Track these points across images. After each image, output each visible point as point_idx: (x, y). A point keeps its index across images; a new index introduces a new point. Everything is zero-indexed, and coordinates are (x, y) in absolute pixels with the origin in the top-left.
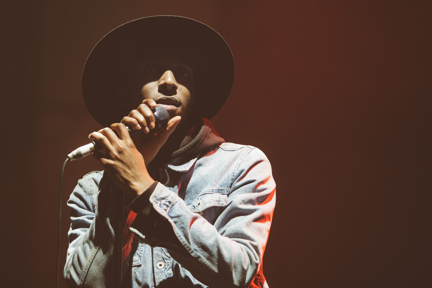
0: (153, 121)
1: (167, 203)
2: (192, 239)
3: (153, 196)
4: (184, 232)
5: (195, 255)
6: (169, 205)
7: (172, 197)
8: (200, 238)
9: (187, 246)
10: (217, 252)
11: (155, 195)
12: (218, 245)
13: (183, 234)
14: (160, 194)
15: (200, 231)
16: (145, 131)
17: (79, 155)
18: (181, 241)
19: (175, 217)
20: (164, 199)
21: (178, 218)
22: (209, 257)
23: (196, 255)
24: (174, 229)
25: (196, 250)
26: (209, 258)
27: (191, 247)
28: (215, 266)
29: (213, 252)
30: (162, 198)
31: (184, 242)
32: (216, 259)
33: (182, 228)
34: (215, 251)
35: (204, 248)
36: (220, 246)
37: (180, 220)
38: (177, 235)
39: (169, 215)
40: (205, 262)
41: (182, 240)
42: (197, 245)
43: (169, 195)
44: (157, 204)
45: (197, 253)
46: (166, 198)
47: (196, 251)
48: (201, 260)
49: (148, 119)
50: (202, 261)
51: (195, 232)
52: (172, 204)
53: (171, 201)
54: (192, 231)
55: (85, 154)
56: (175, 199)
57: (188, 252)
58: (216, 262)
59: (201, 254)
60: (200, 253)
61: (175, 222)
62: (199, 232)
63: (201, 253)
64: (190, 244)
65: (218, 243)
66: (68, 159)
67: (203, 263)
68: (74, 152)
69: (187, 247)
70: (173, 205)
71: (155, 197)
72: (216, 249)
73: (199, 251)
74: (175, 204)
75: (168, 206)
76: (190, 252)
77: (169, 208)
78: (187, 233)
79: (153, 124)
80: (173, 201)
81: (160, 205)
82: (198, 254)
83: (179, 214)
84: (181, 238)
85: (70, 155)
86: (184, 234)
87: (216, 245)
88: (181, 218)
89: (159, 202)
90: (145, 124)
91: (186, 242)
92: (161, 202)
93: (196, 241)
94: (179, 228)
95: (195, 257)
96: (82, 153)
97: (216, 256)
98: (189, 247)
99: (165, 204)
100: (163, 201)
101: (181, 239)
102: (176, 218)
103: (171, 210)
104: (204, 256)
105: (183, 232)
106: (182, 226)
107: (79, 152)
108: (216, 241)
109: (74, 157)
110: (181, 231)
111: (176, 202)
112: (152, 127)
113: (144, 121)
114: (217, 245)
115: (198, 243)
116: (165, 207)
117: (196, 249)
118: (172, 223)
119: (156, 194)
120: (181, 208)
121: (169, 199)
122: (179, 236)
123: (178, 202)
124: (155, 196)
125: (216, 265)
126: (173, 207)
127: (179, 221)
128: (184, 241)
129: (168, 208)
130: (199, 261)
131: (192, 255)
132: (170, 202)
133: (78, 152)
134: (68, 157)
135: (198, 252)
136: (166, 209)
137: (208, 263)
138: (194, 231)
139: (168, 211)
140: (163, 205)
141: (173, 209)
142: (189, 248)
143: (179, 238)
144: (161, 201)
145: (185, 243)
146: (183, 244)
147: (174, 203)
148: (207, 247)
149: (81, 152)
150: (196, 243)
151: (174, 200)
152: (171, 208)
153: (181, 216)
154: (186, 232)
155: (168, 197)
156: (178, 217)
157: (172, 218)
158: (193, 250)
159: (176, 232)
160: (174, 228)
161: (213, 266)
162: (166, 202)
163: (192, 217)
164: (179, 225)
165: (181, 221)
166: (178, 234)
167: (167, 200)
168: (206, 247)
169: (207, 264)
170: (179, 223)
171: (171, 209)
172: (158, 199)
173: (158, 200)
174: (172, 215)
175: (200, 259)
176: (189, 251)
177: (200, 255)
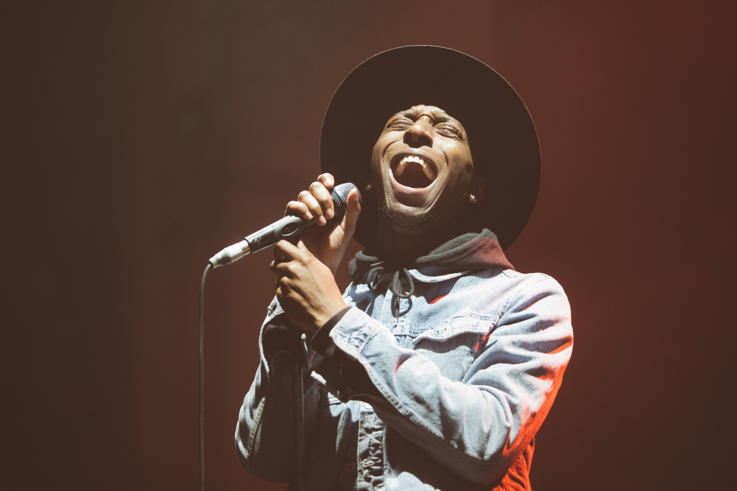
0: (330, 207)
1: (361, 337)
2: (401, 388)
3: (338, 327)
4: (387, 378)
5: (405, 412)
6: (364, 340)
7: (369, 328)
8: (413, 386)
9: (392, 398)
10: (438, 406)
11: (340, 325)
12: (440, 395)
13: (385, 381)
14: (351, 324)
15: (413, 376)
16: (320, 222)
17: (226, 259)
18: (381, 391)
19: (372, 356)
20: (356, 330)
21: (377, 357)
22: (426, 413)
23: (407, 412)
24: (370, 374)
25: (406, 404)
26: (426, 415)
27: (398, 399)
28: (436, 427)
29: (433, 405)
30: (352, 329)
31: (386, 393)
32: (438, 416)
33: (383, 371)
34: (435, 406)
35: (419, 400)
36: (442, 396)
37: (380, 360)
38: (375, 383)
39: (364, 353)
40: (420, 422)
41: (383, 390)
42: (409, 396)
43: (365, 324)
44: (345, 338)
45: (408, 408)
46: (361, 329)
47: (406, 406)
48: (415, 419)
49: (323, 205)
50: (416, 421)
51: (404, 378)
52: (368, 337)
53: (367, 334)
54: (400, 377)
55: (235, 257)
56: (374, 329)
57: (394, 408)
58: (438, 420)
59: (414, 410)
60: (412, 408)
61: (373, 364)
62: (410, 376)
63: (415, 407)
64: (396, 395)
65: (439, 392)
66: (209, 265)
67: (418, 424)
68: (219, 255)
69: (393, 400)
70: (370, 339)
71: (340, 329)
72: (437, 401)
73: (412, 406)
74: (374, 337)
75: (362, 341)
76: (397, 407)
77: (364, 344)
78: (392, 379)
79: (331, 212)
80: (371, 333)
81: (349, 339)
82: (410, 410)
83: (377, 352)
84: (381, 386)
85: (213, 260)
86: (387, 381)
87: (436, 395)
88: (382, 357)
89: (349, 336)
90: (320, 211)
91: (390, 393)
92: (351, 335)
93: (406, 391)
94: (378, 372)
95: (405, 414)
96: (230, 256)
97: (437, 411)
98: (395, 399)
99: (357, 338)
100: (355, 334)
101: (382, 388)
102: (374, 358)
103: (367, 347)
104: (419, 412)
105: (385, 377)
106: (382, 369)
107: (226, 255)
108: (437, 390)
109: (219, 261)
110: (381, 376)
111: (376, 335)
112: (329, 216)
113: (317, 207)
114: (438, 395)
115: (409, 393)
116: (357, 342)
117: (406, 402)
118: (366, 365)
119: (343, 324)
120: (383, 342)
121: (365, 330)
122: (379, 385)
123: (379, 335)
124: (342, 327)
125: (437, 425)
126: (371, 342)
127: (378, 361)
128: (386, 391)
129: (361, 344)
130: (412, 420)
131: (401, 411)
132: (365, 335)
133: (224, 255)
134: (210, 263)
135: (410, 407)
136: (359, 345)
137: (426, 423)
138: (403, 375)
139: (361, 348)
140: (354, 340)
141: (370, 345)
142: (395, 402)
143: (379, 388)
144: (352, 333)
145: (388, 395)
146: (386, 396)
147: (373, 335)
148: (423, 398)
149: (228, 255)
150: (406, 394)
151: (372, 331)
152: (367, 343)
153: (381, 354)
154: (389, 378)
155: (363, 328)
156: (377, 355)
157: (368, 357)
158: (402, 404)
159: (374, 378)
160: (370, 372)
161: (434, 427)
162: (360, 334)
163: (400, 354)
164: (379, 367)
165: (381, 362)
166: (376, 381)
167: (361, 331)
168: (421, 399)
169: (424, 424)
170: (378, 365)
171: (367, 345)
172: (346, 330)
173: (346, 332)
174: (368, 353)
175: (413, 417)
176: (395, 406)
177: (413, 412)
